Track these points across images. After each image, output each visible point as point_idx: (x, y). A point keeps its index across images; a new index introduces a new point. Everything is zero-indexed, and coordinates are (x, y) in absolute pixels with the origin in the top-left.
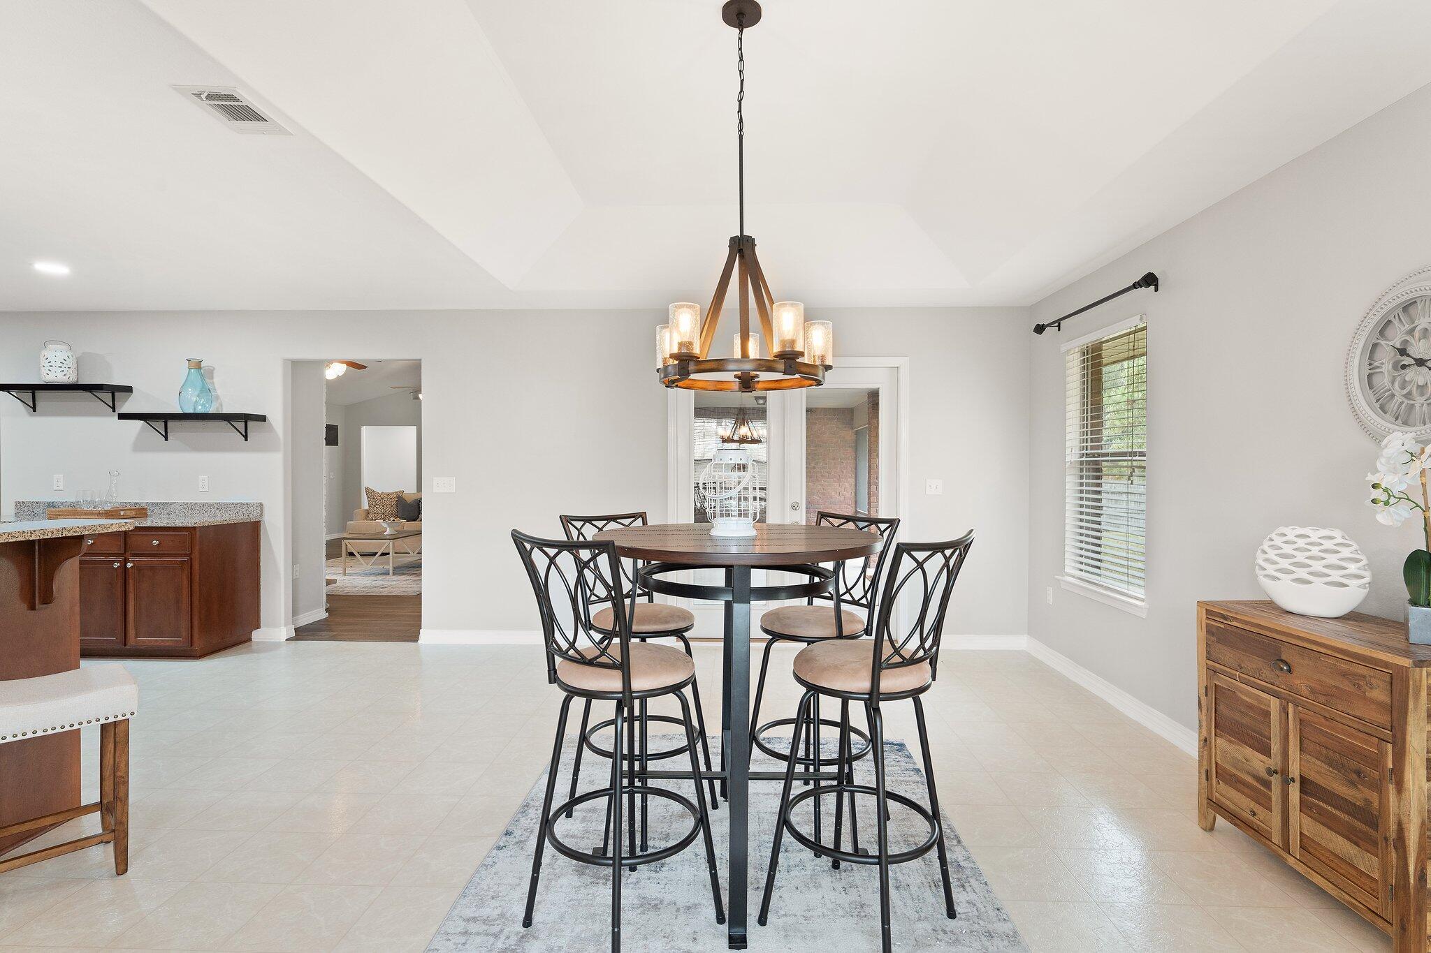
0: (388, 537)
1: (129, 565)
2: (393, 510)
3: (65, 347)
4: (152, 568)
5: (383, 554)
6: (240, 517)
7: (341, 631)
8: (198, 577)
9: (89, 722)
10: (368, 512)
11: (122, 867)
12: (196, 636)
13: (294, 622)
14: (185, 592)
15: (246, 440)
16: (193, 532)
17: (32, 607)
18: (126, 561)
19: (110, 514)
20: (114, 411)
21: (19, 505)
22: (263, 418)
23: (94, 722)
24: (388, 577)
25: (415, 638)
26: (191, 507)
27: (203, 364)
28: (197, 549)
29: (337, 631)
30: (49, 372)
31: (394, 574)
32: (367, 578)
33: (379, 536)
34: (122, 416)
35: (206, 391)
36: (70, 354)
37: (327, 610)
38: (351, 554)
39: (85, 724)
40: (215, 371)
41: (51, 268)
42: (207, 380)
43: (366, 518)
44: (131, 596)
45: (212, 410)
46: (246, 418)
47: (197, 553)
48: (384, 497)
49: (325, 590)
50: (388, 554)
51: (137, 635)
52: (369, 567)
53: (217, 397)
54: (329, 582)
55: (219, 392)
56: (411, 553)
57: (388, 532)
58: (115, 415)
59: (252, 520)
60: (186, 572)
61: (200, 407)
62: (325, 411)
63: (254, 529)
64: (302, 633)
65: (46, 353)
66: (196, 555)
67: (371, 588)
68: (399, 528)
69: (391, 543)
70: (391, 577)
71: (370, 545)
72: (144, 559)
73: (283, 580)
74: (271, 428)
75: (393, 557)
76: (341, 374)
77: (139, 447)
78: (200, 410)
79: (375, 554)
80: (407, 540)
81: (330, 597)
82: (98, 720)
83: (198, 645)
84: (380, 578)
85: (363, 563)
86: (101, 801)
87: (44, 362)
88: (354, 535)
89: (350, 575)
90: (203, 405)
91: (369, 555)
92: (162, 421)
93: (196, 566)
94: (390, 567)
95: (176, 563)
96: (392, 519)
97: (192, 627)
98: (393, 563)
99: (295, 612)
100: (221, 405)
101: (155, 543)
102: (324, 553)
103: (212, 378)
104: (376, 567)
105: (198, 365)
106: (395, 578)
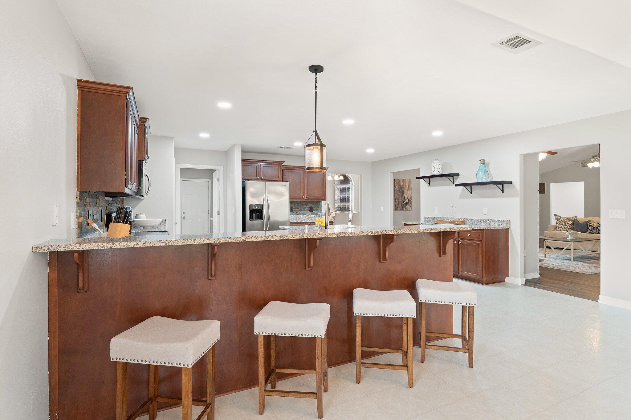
0: (569, 241)
1: (460, 243)
2: (571, 226)
3: (439, 161)
4: (467, 245)
5: (567, 249)
6: (501, 227)
7: (550, 286)
8: (484, 251)
9: (458, 303)
10: (556, 227)
11: (471, 365)
12: (484, 275)
13: (524, 277)
14: (480, 256)
15: (503, 192)
16: (483, 231)
17: (440, 256)
18: (459, 241)
19: (453, 222)
20: (453, 182)
21: (425, 218)
22: (510, 182)
23: (460, 304)
24: (570, 262)
25: (596, 299)
26: (481, 221)
27: (485, 161)
28: (484, 239)
29: (546, 286)
30: (434, 171)
31: (574, 261)
32: (558, 261)
33: (564, 240)
34: (457, 185)
35: (486, 172)
36: (440, 164)
37: (540, 274)
38: (548, 247)
39: (454, 304)
40: (490, 164)
41: (437, 134)
42: (487, 168)
43: (555, 230)
44: (460, 255)
45: (489, 180)
46: (503, 183)
47: (484, 240)
48: (565, 219)
49: (538, 264)
50: (570, 249)
51: (462, 271)
52: (559, 255)
53: (491, 175)
54: (540, 260)
55: (492, 172)
56: (584, 251)
57: (570, 238)
58: (454, 185)
59: (506, 228)
60: (480, 248)
61: (484, 179)
62: (539, 177)
63: (507, 232)
64: (529, 283)
65: (433, 164)
66: (484, 241)
67: (561, 266)
68: (575, 236)
69: (572, 244)
70: (572, 262)
71: (559, 244)
72: (465, 241)
73: (519, 257)
74: (514, 186)
75: (574, 252)
76: (544, 158)
77: (462, 197)
78: (484, 180)
79: (563, 249)
80: (581, 243)
81: (541, 268)
82: (461, 304)
83: (485, 279)
84: (566, 261)
85: (555, 252)
86: (462, 335)
87: (433, 168)
88: (550, 238)
89: (548, 258)
90: (485, 179)
91: (557, 249)
92: (469, 186)
93: (484, 246)
94: (572, 257)
95: (476, 244)
96: (572, 231)
97: (482, 271)
98: (574, 254)
99: (525, 273)
100: (493, 178)
101: (469, 235)
102: (538, 246)
103: (489, 167)
104: (562, 255)
105: (483, 162)
106: (575, 263)
